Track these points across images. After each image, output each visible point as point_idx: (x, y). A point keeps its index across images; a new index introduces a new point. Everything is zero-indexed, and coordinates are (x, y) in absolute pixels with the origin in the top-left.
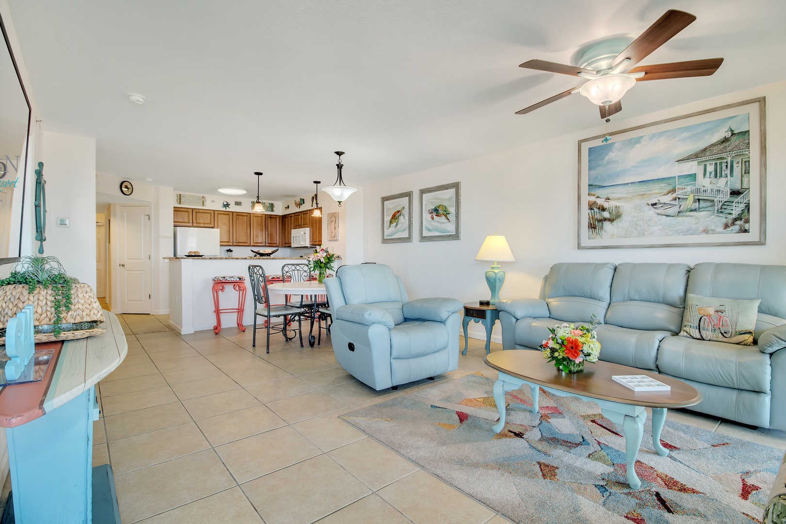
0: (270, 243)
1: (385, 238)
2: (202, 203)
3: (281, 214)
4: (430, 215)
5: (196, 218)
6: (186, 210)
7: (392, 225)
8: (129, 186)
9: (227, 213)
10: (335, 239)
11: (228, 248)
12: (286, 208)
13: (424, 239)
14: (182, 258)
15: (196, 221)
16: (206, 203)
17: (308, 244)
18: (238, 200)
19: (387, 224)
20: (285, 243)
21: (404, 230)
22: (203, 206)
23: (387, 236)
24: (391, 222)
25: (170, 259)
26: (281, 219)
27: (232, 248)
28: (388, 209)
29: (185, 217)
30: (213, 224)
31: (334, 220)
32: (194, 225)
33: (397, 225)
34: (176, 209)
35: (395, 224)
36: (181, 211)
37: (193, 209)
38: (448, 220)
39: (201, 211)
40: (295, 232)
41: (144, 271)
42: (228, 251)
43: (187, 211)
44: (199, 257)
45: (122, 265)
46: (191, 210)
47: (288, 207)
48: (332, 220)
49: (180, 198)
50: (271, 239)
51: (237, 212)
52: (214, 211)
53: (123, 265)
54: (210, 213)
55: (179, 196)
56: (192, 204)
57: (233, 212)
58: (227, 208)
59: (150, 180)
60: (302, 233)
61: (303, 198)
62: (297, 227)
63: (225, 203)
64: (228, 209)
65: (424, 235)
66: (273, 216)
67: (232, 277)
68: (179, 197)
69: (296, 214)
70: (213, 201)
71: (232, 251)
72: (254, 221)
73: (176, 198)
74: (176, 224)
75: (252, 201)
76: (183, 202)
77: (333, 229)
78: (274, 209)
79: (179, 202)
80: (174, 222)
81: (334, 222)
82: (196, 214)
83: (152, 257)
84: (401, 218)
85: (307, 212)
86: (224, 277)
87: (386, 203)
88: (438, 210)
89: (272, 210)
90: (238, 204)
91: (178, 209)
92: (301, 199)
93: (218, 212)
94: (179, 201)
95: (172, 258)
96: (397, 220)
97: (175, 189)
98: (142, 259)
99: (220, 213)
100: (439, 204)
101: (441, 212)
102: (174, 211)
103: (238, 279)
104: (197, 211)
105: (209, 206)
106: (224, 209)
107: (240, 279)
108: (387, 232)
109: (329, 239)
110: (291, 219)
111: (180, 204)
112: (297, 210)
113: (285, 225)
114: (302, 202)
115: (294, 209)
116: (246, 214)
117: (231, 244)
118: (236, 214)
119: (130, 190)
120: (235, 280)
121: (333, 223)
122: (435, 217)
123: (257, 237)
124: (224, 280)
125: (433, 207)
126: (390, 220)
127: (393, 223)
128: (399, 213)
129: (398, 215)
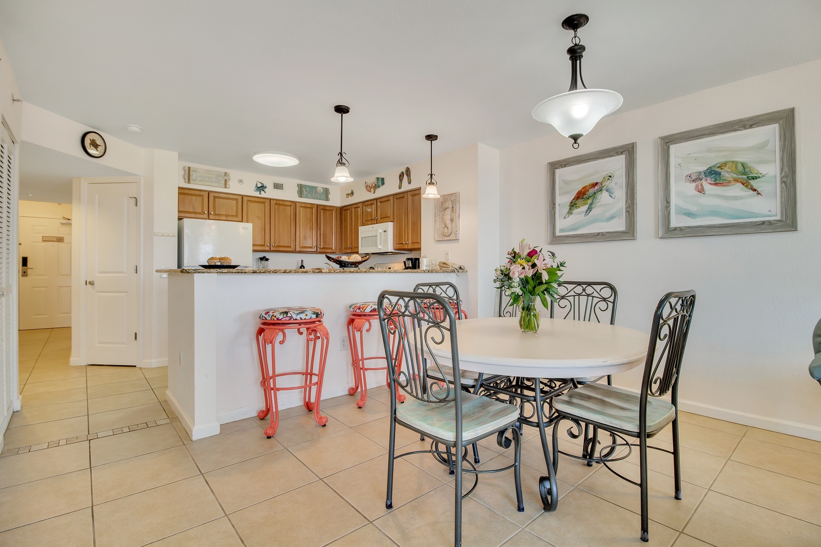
0: (323, 248)
1: (558, 234)
2: (223, 182)
3: (339, 204)
4: (694, 184)
5: (214, 207)
6: (198, 193)
7: (576, 211)
8: (99, 141)
9: (262, 201)
10: (452, 237)
11: (262, 255)
12: (348, 195)
13: (670, 232)
14: (196, 271)
15: (214, 212)
16: (230, 183)
17: (390, 248)
18: (279, 180)
19: (562, 208)
20: (346, 248)
21: (613, 218)
22: (226, 187)
23: (561, 230)
24: (573, 205)
25: (170, 272)
26: (338, 213)
27: (267, 255)
28: (566, 182)
29: (197, 203)
30: (240, 216)
31: (450, 206)
32: (211, 217)
33: (590, 209)
34: (182, 191)
35: (585, 208)
36: (191, 195)
37: (209, 192)
38: (755, 190)
39: (222, 195)
40: (364, 231)
41: (126, 292)
42: (262, 259)
43: (200, 196)
44: (231, 270)
45: (90, 283)
46: (207, 193)
47: (352, 193)
48: (446, 205)
49: (188, 174)
50: (325, 242)
51: (276, 200)
52: (242, 196)
53: (92, 283)
54: (236, 199)
55: (187, 169)
56: (208, 183)
57: (270, 199)
58: (262, 192)
59: (135, 128)
60: (380, 231)
61: (381, 176)
62: (369, 222)
63: (259, 185)
64: (263, 195)
65: (674, 224)
66: (328, 208)
67: (303, 312)
68: (187, 172)
69: (366, 203)
70: (241, 181)
71: (267, 260)
72: (301, 212)
73: (183, 172)
74: (182, 215)
75: (299, 183)
76: (194, 180)
77: (448, 222)
78: (330, 196)
79: (187, 180)
80: (179, 212)
81: (450, 209)
82: (214, 200)
83: (140, 269)
84: (604, 197)
85: (389, 198)
86: (286, 313)
87: (558, 172)
88: (718, 174)
89: (327, 199)
90: (278, 186)
91: (186, 191)
92: (378, 179)
93: (249, 198)
94: (186, 177)
95: (174, 271)
96: (589, 201)
97: (182, 157)
98: (123, 272)
99: (251, 200)
100: (723, 160)
101: (728, 176)
102: (179, 194)
103: (314, 316)
104: (216, 195)
105: (234, 188)
106: (257, 194)
107: (317, 315)
108: (560, 224)
109: (437, 239)
110: (356, 213)
111: (189, 182)
112: (370, 196)
113: (346, 221)
114: (380, 183)
115: (363, 195)
116: (289, 203)
117: (268, 249)
118: (275, 202)
119: (101, 149)
120: (308, 317)
121: (449, 211)
122: (708, 186)
123: (305, 238)
124: (286, 319)
125: (703, 169)
126: (572, 202)
127: (579, 207)
128: (596, 188)
129: (591, 191)
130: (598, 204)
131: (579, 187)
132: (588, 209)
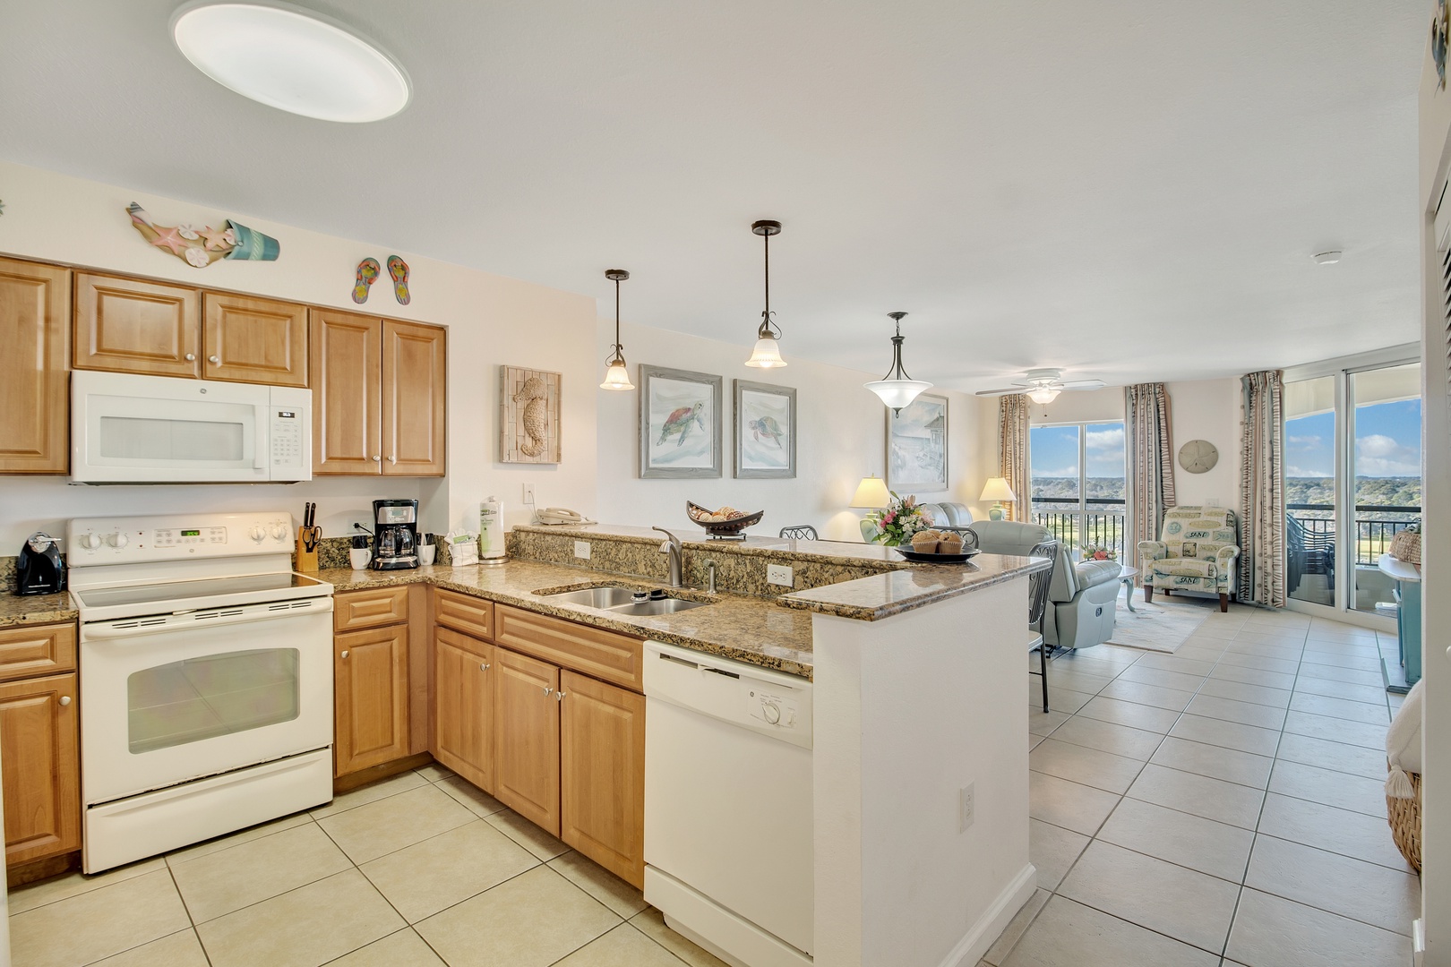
4: (753, 431)
7: (669, 438)
13: (743, 473)
19: (655, 433)
21: (701, 452)
23: (654, 461)
24: (666, 430)
28: (660, 399)
33: (682, 439)
35: (677, 436)
38: (778, 444)
65: (744, 466)
84: (695, 424)
87: (653, 380)
88: (764, 425)
96: (682, 428)
101: (769, 429)
108: (654, 451)
122: (760, 436)
125: (758, 419)
126: (665, 426)
127: (673, 434)
128: (689, 414)
129: (685, 416)
130: (691, 434)
131: (673, 409)
132: (682, 437)
